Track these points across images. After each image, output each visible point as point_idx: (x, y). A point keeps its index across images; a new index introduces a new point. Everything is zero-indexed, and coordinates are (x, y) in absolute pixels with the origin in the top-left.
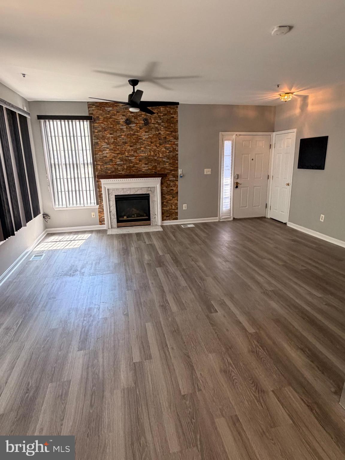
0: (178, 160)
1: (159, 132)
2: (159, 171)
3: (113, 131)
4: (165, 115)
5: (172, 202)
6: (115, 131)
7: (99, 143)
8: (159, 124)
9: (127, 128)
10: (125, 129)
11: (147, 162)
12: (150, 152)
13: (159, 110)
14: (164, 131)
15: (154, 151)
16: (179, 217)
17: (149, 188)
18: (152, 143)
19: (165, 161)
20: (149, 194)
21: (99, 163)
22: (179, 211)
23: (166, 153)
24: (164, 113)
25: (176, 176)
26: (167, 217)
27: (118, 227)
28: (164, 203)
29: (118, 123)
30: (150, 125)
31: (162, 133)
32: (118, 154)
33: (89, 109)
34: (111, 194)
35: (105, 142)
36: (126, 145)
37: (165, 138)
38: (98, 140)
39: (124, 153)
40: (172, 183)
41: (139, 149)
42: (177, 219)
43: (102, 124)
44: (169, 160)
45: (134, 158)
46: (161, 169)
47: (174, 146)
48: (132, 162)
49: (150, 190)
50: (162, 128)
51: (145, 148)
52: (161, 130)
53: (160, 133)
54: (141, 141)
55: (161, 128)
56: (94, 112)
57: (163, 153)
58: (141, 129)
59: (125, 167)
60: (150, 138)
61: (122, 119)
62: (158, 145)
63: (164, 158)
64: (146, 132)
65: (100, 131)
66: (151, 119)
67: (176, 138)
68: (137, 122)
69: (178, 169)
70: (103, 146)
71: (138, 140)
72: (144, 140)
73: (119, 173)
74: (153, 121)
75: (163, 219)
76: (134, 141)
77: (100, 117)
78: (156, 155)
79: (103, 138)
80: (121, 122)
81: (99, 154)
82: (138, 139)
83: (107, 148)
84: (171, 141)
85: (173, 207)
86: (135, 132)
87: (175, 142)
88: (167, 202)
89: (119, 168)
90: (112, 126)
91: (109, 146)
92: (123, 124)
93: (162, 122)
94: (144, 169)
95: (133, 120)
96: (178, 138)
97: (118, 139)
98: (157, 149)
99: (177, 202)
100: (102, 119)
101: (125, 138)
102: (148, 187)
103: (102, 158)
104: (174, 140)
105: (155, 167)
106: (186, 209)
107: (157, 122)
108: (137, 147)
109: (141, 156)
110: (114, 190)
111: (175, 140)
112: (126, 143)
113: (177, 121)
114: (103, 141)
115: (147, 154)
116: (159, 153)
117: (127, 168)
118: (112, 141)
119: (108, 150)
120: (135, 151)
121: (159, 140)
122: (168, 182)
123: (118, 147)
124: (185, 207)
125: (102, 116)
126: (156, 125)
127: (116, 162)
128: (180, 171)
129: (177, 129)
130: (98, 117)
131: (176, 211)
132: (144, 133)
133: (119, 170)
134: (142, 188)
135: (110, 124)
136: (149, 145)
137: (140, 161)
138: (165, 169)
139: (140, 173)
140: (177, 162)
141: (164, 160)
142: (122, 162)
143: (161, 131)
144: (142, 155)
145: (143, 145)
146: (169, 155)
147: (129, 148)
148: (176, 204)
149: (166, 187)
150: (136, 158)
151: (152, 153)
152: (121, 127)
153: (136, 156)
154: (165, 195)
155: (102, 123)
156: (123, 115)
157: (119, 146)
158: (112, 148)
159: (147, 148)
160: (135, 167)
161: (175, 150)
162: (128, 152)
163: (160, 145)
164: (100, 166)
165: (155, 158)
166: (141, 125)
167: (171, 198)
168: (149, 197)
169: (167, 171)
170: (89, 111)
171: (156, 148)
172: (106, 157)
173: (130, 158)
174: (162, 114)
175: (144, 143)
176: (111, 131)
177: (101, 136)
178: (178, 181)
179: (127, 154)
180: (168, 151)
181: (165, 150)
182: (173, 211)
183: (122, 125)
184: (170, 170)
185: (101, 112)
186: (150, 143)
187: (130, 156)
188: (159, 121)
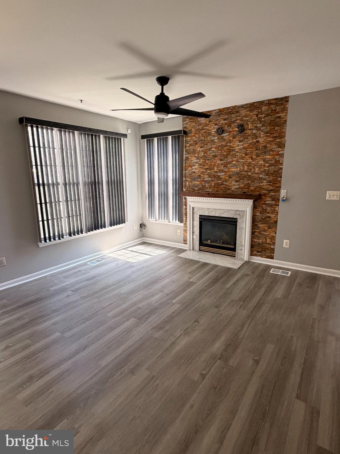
0: (281, 177)
1: (257, 140)
2: (252, 191)
3: (204, 143)
4: (268, 115)
5: (266, 233)
6: (205, 144)
7: (190, 158)
8: (258, 129)
9: (218, 139)
10: (216, 141)
11: (238, 179)
12: (243, 166)
13: (259, 111)
14: (265, 138)
15: (249, 165)
16: (275, 255)
17: (238, 212)
18: (246, 155)
19: (262, 178)
20: (237, 218)
21: (188, 179)
22: (277, 247)
23: (264, 167)
24: (266, 113)
25: (276, 200)
26: (258, 252)
27: (200, 250)
28: (256, 233)
29: (210, 134)
30: (246, 132)
31: (261, 140)
32: (207, 169)
33: (183, 123)
34: (196, 213)
35: (195, 157)
36: (216, 158)
37: (266, 146)
38: (189, 155)
39: (214, 168)
40: (269, 208)
41: (230, 163)
42: (272, 258)
43: (194, 138)
44: (267, 177)
45: (223, 174)
46: (255, 189)
47: (277, 157)
48: (221, 179)
49: (239, 215)
50: (263, 133)
51: (237, 161)
52: (260, 136)
53: (258, 142)
54: (234, 152)
55: (260, 134)
56: (187, 126)
57: (260, 166)
58: (234, 138)
59: (213, 184)
60: (245, 148)
61: (214, 128)
62: (254, 157)
63: (261, 174)
64: (240, 141)
65: (191, 145)
66: (248, 124)
67: (282, 145)
68: (231, 130)
69: (280, 189)
70: (193, 161)
71: (230, 152)
72: (237, 152)
73: (206, 190)
74: (250, 126)
75: (252, 254)
76: (225, 153)
77: (193, 130)
78: (251, 170)
79: (194, 151)
80: (212, 133)
81: (188, 169)
82: (230, 150)
83: (197, 163)
84: (274, 151)
85: (268, 241)
86: (227, 143)
87: (279, 152)
88: (259, 233)
89: (207, 185)
90: (203, 138)
91: (198, 160)
92: (214, 134)
93: (263, 126)
94: (234, 187)
95: (226, 128)
96: (284, 145)
97: (208, 152)
98: (253, 162)
99: (275, 235)
100: (194, 132)
101: (216, 150)
102: (237, 210)
103: (191, 174)
104: (278, 149)
105: (248, 185)
106: (288, 247)
107: (256, 127)
108: (228, 161)
109: (231, 171)
110: (199, 209)
111: (280, 149)
112: (215, 156)
113: (286, 121)
114: (194, 155)
115: (239, 169)
116: (254, 168)
117: (214, 186)
118: (202, 155)
119: (198, 165)
120: (225, 166)
121: (257, 150)
122: (264, 206)
123: (207, 162)
124: (286, 243)
125: (194, 129)
126: (254, 131)
127: (204, 179)
128: (283, 193)
129: (284, 132)
130: (191, 130)
131: (272, 247)
132: (237, 143)
133: (207, 188)
134: (229, 210)
135: (201, 136)
136: (242, 158)
137: (230, 177)
138: (261, 188)
139: (229, 192)
140: (279, 179)
141: (261, 176)
142: (210, 179)
143: (260, 138)
144: (233, 170)
145: (235, 158)
146: (268, 171)
147: (219, 162)
148: (273, 238)
149: (261, 213)
150: (225, 174)
151: (246, 167)
152: (212, 138)
153: (227, 172)
154: (258, 222)
155: (193, 136)
156: (216, 124)
157: (208, 160)
158: (201, 162)
159: (239, 162)
160: (224, 184)
161: (278, 163)
162: (218, 167)
163: (258, 156)
164: (189, 182)
165: (249, 174)
166: (235, 133)
167: (266, 228)
168: (236, 222)
169: (263, 192)
170: (183, 125)
171: (251, 161)
172: (194, 172)
173: (219, 174)
174: (264, 115)
175: (237, 156)
176: (202, 144)
177: (192, 151)
178: (278, 205)
179: (216, 168)
180: (268, 165)
181: (263, 163)
182: (268, 246)
183: (214, 136)
184: (267, 190)
185: (194, 124)
186: (244, 155)
187: (220, 172)
188: (258, 125)
